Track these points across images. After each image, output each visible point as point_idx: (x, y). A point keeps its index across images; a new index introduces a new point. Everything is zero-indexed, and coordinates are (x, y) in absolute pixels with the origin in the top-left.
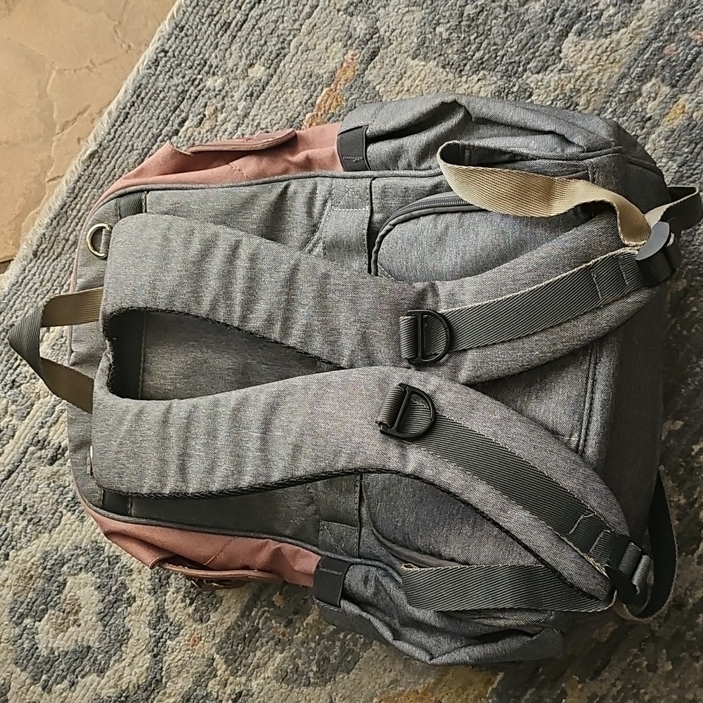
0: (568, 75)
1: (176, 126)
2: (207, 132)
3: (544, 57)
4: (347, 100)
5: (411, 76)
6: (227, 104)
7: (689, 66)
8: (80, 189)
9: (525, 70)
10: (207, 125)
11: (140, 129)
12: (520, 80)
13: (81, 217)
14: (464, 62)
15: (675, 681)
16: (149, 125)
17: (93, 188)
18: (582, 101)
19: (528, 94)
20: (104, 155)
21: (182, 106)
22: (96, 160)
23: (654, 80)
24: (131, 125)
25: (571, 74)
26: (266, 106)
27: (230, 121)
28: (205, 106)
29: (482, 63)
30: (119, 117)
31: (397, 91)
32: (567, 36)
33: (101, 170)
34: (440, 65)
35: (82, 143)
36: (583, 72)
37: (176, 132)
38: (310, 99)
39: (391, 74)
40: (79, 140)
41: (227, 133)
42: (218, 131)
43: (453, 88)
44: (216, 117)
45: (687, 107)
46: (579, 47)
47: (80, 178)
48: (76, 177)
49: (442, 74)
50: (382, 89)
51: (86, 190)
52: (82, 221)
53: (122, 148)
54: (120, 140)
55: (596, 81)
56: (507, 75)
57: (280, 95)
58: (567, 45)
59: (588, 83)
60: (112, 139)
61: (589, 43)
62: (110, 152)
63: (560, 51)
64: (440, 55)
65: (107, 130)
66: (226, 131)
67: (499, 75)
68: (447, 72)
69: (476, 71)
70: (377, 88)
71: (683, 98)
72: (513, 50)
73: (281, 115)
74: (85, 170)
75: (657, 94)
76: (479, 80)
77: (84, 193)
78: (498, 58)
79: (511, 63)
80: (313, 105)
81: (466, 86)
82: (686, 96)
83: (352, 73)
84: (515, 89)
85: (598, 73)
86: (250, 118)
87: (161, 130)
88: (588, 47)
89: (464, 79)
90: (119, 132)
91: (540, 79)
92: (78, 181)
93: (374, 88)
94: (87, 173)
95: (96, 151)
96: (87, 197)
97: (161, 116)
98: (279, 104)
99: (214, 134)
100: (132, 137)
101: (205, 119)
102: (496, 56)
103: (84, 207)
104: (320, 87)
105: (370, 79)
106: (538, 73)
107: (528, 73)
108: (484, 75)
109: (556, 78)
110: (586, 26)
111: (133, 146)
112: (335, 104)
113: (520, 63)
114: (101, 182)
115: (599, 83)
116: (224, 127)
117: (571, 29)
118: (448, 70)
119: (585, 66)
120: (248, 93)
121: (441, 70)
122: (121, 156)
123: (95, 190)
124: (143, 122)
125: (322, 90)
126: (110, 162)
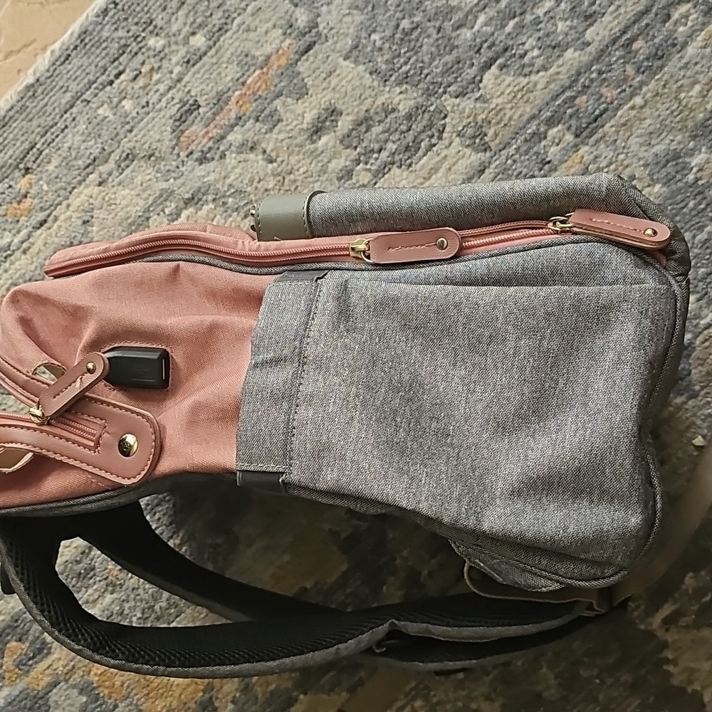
0: (482, 105)
1: (112, 77)
2: (140, 88)
3: (464, 83)
4: (276, 86)
5: (339, 75)
6: (164, 66)
7: (595, 120)
8: (11, 118)
9: (445, 92)
10: (141, 82)
11: (78, 73)
12: (438, 101)
13: (6, 145)
14: (391, 73)
15: (463, 689)
16: (87, 71)
17: (23, 120)
18: (491, 132)
19: (443, 115)
20: (40, 91)
21: (121, 59)
22: (31, 93)
23: (560, 127)
24: (70, 67)
25: (486, 105)
26: (199, 76)
27: (163, 82)
28: (143, 63)
29: (407, 77)
30: (60, 57)
31: (323, 87)
32: (490, 68)
33: (34, 104)
34: (368, 71)
35: (21, 74)
36: (497, 105)
37: (111, 83)
38: (241, 77)
39: (321, 69)
40: (19, 71)
41: (158, 94)
42: (150, 90)
43: (376, 95)
44: (151, 76)
45: (585, 158)
46: (499, 81)
47: (12, 107)
48: (8, 107)
49: (368, 80)
50: (310, 83)
51: (16, 120)
52: (6, 149)
53: (58, 87)
54: (57, 79)
55: (507, 116)
56: (428, 93)
57: (215, 67)
58: (489, 76)
59: (499, 117)
60: (50, 77)
61: (509, 79)
62: (45, 89)
63: (481, 81)
64: (370, 61)
65: (47, 68)
66: (157, 91)
67: (420, 92)
68: (373, 80)
69: (400, 84)
70: (306, 80)
71: (584, 149)
72: (438, 71)
73: (212, 87)
74: (18, 101)
75: (560, 141)
76: (401, 93)
77: (14, 122)
78: (423, 76)
79: (433, 83)
80: (243, 84)
81: (387, 96)
82: (587, 148)
83: (285, 62)
84: (432, 108)
85: (512, 108)
86: (183, 83)
87: (97, 78)
88: (506, 83)
89: (387, 88)
90: (57, 72)
91: (456, 103)
92: (10, 110)
93: (303, 80)
94: (20, 104)
95: (33, 85)
96: (15, 128)
97: (100, 65)
98: (212, 77)
99: (146, 91)
100: (69, 79)
101: (140, 77)
102: (421, 74)
103: (11, 136)
104: (253, 68)
105: (301, 69)
106: (457, 97)
107: (447, 96)
108: (406, 89)
109: (472, 106)
110: (509, 63)
111: (68, 87)
112: (264, 87)
113: (441, 84)
114: (31, 116)
115: (510, 119)
116: (156, 87)
117: (495, 61)
118: (374, 77)
119: (500, 100)
120: (186, 60)
121: (368, 75)
122: (54, 95)
123: (24, 122)
124: (82, 66)
125: (254, 71)
126: (43, 99)
